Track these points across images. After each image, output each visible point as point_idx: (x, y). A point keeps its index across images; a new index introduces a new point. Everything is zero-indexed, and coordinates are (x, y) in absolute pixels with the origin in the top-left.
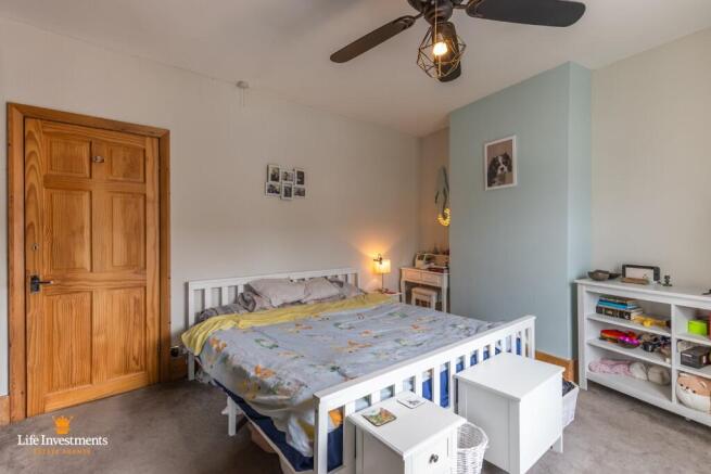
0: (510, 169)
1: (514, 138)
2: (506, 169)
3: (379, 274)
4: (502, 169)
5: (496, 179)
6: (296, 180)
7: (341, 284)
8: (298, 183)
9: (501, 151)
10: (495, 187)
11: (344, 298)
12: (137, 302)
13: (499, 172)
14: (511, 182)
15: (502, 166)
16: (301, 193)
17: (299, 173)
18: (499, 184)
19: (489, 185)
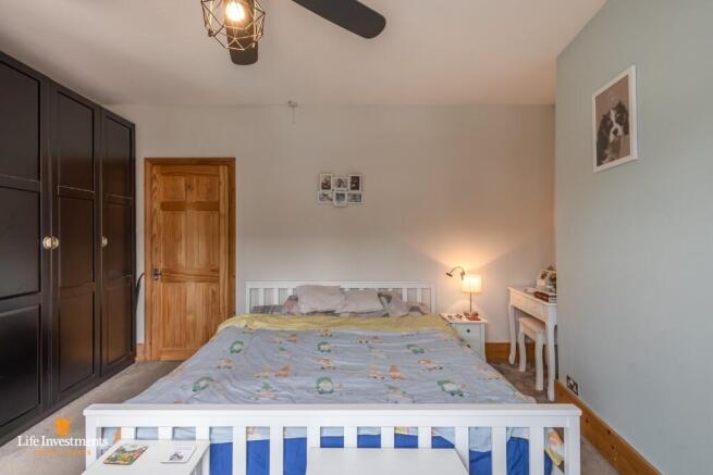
0: (626, 131)
1: (632, 72)
2: (620, 132)
3: (466, 293)
4: (616, 132)
5: (607, 152)
6: (349, 184)
7: (389, 298)
8: (352, 188)
9: (614, 100)
10: (606, 165)
11: (387, 315)
12: (214, 293)
13: (612, 137)
14: (628, 153)
15: (616, 126)
16: (356, 198)
17: (353, 178)
18: (612, 160)
19: (599, 163)
